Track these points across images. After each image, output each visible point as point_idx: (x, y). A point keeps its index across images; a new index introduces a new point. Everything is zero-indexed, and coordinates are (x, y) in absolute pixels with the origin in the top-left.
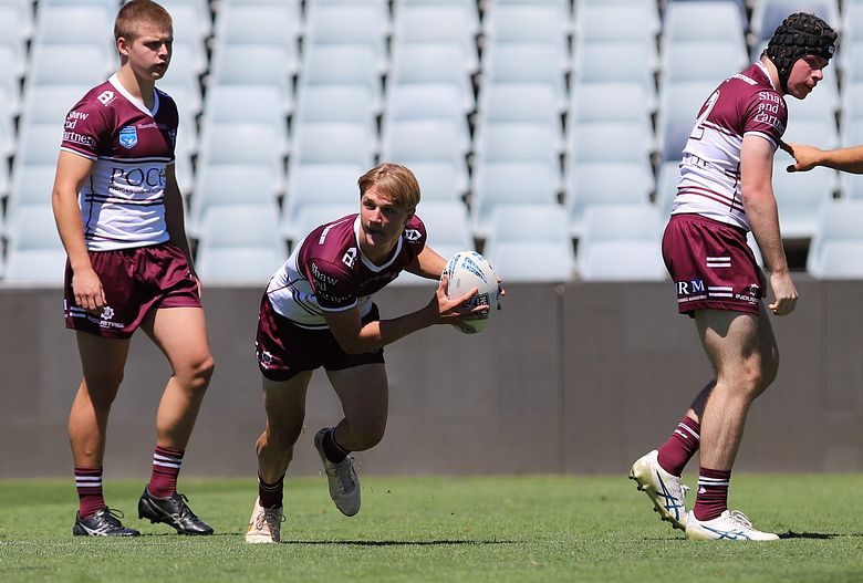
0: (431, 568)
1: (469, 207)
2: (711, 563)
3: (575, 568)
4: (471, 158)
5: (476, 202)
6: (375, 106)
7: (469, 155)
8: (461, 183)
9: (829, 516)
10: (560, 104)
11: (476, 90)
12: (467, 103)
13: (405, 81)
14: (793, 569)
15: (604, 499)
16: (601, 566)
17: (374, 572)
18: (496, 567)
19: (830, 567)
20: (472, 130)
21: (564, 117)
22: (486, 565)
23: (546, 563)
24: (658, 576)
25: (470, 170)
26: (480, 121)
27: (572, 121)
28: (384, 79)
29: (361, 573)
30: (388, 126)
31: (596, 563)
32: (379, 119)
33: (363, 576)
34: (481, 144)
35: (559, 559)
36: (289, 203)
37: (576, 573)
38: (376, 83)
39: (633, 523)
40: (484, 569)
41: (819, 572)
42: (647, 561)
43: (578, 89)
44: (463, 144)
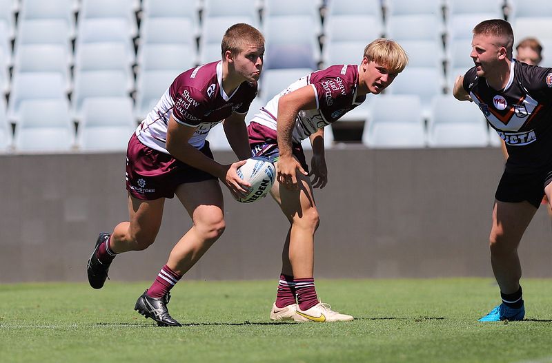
0: (111, 343)
1: (134, 101)
2: (299, 340)
3: (208, 343)
4: (135, 68)
5: (139, 97)
6: (71, 33)
7: (134, 66)
8: (129, 85)
9: (379, 307)
10: (196, 31)
11: (139, 22)
12: (133, 31)
13: (92, 16)
14: (355, 343)
15: (227, 296)
16: (225, 342)
17: (71, 346)
18: (154, 343)
19: (379, 342)
20: (136, 49)
21: (198, 40)
22: (148, 341)
23: (188, 340)
24: (264, 348)
25: (135, 76)
26: (142, 43)
27: (203, 42)
28: (77, 15)
29: (63, 347)
30: (80, 47)
31: (222, 340)
32: (73, 42)
33: (65, 349)
34: (142, 58)
35: (197, 337)
36: (13, 99)
37: (208, 346)
38: (71, 18)
39: (247, 312)
40: (146, 344)
41: (372, 345)
42: (256, 338)
43: (207, 21)
44: (130, 58)
